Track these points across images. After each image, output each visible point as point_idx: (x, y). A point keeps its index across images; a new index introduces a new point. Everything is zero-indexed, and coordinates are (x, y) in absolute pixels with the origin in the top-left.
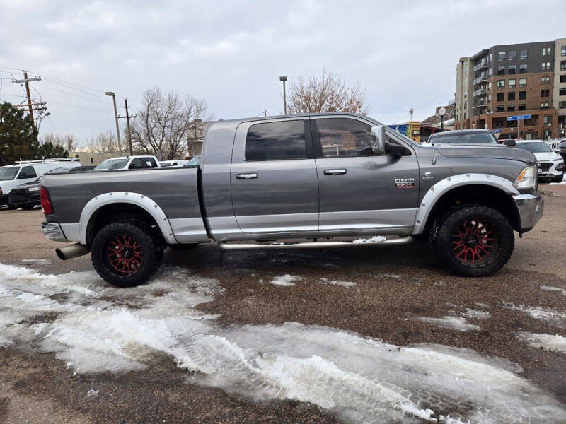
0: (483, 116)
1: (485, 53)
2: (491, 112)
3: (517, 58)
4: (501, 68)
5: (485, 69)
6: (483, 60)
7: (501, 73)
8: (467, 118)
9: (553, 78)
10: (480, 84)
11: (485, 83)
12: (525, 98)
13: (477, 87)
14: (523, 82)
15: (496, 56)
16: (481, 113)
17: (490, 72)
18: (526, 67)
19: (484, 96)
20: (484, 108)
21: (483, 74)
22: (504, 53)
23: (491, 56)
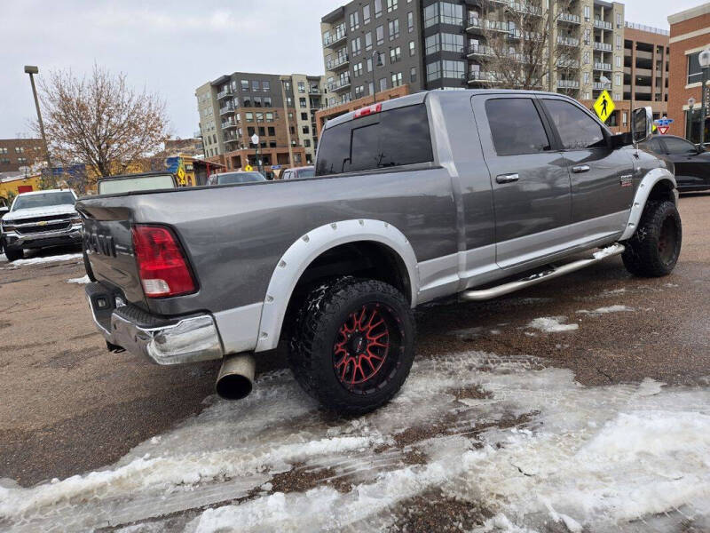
0: (237, 152)
1: (227, 80)
2: (246, 148)
3: (260, 89)
4: (246, 99)
5: (229, 98)
6: (226, 87)
7: (247, 104)
8: (219, 153)
9: (295, 115)
10: (228, 115)
11: (232, 115)
12: (274, 135)
13: (224, 119)
14: (269, 116)
15: (239, 85)
16: (234, 149)
17: (236, 101)
18: (270, 101)
19: (234, 129)
20: (237, 143)
21: (228, 103)
22: (247, 82)
23: (234, 83)
